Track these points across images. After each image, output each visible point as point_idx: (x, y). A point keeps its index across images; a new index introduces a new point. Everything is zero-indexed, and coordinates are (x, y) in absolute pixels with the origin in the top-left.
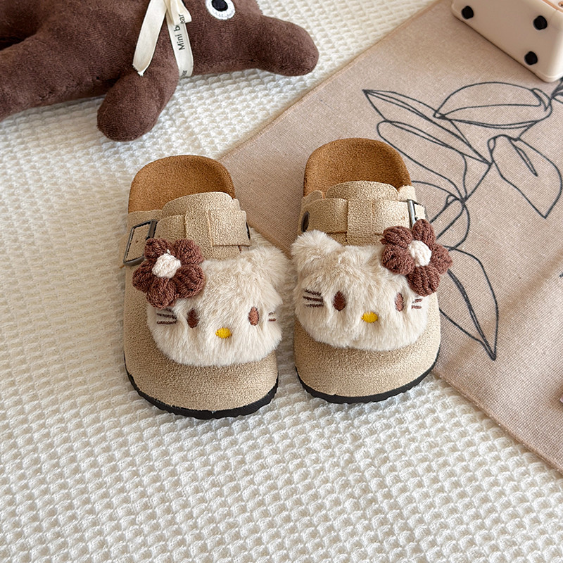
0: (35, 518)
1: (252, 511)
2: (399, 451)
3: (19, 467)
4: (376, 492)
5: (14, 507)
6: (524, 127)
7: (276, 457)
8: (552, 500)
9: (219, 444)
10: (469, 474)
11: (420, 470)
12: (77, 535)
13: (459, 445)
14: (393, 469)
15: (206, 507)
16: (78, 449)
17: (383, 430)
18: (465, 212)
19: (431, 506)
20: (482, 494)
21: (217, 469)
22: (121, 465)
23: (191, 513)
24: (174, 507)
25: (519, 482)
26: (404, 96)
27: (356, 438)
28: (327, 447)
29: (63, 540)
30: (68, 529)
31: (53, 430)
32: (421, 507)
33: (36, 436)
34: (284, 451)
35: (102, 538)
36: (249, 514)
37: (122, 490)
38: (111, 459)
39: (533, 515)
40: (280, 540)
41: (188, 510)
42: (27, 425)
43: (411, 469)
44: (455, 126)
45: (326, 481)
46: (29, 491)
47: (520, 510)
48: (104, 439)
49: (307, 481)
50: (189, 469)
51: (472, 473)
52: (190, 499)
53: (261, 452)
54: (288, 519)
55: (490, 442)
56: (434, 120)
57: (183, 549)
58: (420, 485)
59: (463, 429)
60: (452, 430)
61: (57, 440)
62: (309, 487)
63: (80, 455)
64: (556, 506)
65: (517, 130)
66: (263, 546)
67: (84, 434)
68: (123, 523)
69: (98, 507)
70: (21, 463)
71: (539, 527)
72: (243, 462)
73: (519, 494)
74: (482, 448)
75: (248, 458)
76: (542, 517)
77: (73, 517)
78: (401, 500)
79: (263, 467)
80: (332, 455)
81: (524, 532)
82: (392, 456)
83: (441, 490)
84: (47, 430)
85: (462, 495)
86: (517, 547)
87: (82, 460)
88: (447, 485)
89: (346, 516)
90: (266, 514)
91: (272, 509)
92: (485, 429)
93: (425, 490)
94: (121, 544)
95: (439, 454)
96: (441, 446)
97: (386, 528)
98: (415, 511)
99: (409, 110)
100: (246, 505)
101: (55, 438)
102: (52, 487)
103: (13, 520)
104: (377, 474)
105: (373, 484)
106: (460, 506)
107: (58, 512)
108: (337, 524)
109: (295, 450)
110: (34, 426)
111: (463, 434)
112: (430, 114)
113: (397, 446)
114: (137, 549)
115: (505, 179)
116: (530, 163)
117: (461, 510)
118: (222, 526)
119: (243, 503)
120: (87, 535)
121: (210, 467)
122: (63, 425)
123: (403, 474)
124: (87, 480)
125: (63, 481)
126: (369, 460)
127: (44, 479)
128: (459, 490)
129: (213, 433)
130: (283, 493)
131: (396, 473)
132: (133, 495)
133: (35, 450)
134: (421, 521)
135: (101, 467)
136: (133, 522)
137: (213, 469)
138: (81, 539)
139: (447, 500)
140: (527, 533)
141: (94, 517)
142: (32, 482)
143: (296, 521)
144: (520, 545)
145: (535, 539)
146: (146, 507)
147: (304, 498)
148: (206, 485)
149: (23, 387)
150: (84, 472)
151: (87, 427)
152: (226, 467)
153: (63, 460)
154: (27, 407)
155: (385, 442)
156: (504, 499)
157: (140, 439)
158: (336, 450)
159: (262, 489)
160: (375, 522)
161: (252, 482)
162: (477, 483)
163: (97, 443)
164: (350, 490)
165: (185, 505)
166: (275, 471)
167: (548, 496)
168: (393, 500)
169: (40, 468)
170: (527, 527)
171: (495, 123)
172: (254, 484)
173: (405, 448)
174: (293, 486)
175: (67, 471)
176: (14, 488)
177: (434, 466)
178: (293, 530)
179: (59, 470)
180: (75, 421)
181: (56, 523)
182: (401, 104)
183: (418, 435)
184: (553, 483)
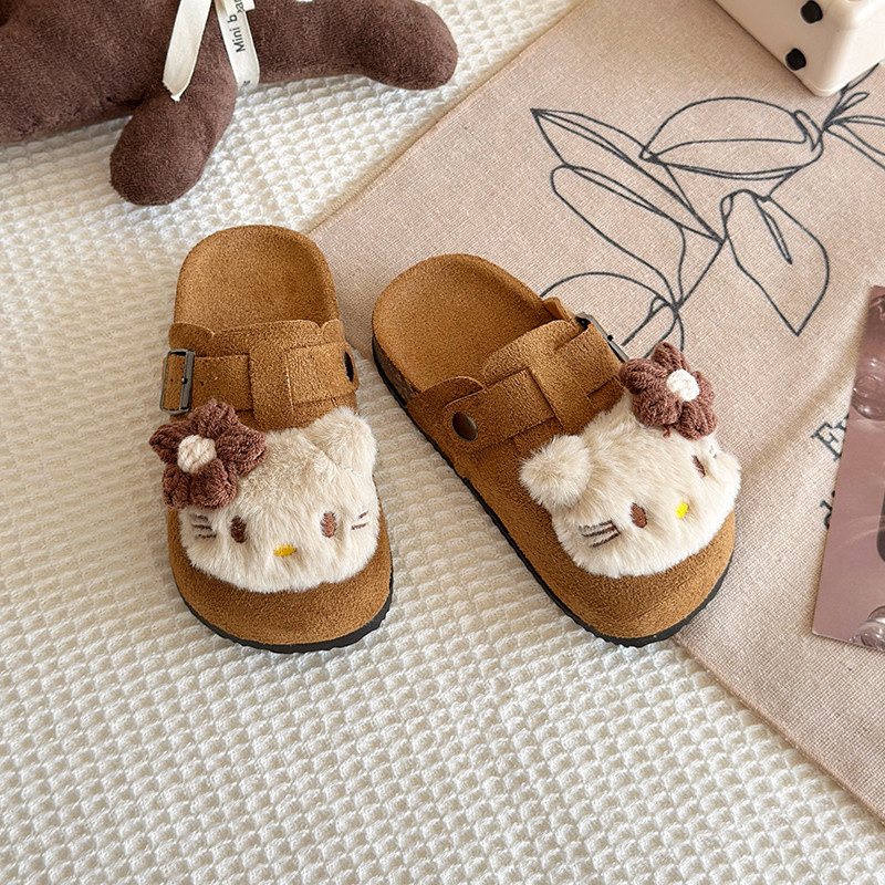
0: (48, 806)
1: (352, 794)
2: (563, 705)
3: (23, 728)
4: (527, 767)
5: (18, 790)
6: (779, 177)
7: (387, 713)
8: (774, 781)
9: (308, 693)
10: (660, 741)
11: (591, 734)
12: (108, 831)
13: (650, 696)
14: (552, 733)
15: (288, 788)
16: (107, 702)
17: (541, 675)
18: (677, 327)
19: (604, 787)
20: (677, 771)
21: (304, 731)
22: (168, 725)
23: (267, 797)
24: (243, 788)
25: (730, 752)
26: (595, 121)
27: (502, 684)
28: (461, 698)
29: (89, 837)
30: (95, 821)
31: (70, 673)
32: (590, 790)
33: (45, 682)
34: (400, 705)
35: (143, 835)
36: (348, 799)
37: (170, 763)
38: (154, 717)
39: (746, 803)
40: (391, 837)
41: (262, 793)
42: (31, 666)
43: (578, 733)
44: (672, 176)
45: (458, 750)
46: (38, 766)
47: (728, 795)
48: (143, 686)
49: (430, 751)
50: (264, 732)
51: (664, 740)
52: (267, 776)
53: (367, 705)
54: (402, 806)
55: (693, 694)
56: (641, 163)
57: (256, 850)
58: (590, 756)
59: (656, 673)
60: (640, 674)
61: (76, 688)
62: (434, 759)
63: (109, 710)
64: (779, 789)
65: (768, 182)
66: (367, 846)
67: (114, 679)
68: (173, 812)
69: (137, 788)
70: (25, 723)
71: (753, 820)
72: (341, 720)
73: (728, 771)
74: (681, 702)
75: (347, 715)
76: (757, 805)
77: (102, 804)
78: (561, 780)
79: (369, 729)
80: (468, 711)
81: (731, 827)
82: (552, 712)
83: (619, 764)
84: (60, 673)
85: (649, 772)
86: (719, 850)
87: (113, 718)
88: (628, 756)
89: (483, 802)
90: (372, 798)
91: (380, 791)
92: (687, 673)
93: (596, 763)
94: (170, 843)
95: (620, 711)
96: (623, 698)
97: (539, 820)
98: (580, 795)
99: (602, 146)
100: (344, 786)
101: (73, 686)
102: (72, 759)
103: (17, 808)
104: (530, 741)
105: (523, 756)
106: (644, 788)
107: (82, 796)
108: (471, 813)
109: (415, 703)
110: (41, 666)
111: (656, 682)
112: (633, 152)
113: (560, 698)
114: (192, 851)
115: (742, 268)
116: (783, 241)
117: (645, 794)
118: (310, 817)
119: (341, 783)
120: (122, 830)
121: (295, 729)
122: (84, 665)
123: (567, 741)
124: (120, 749)
125: (86, 749)
126: (519, 719)
127: (60, 746)
128: (645, 764)
129: (298, 676)
130: (396, 767)
131: (558, 739)
132: (185, 771)
133: (44, 703)
134: (588, 810)
135: (141, 728)
136: (186, 811)
137: (299, 731)
138: (114, 836)
139: (627, 780)
140: (735, 829)
141: (132, 803)
142: (42, 752)
143: (414, 809)
144: (724, 846)
145: (746, 838)
146: (204, 788)
147: (426, 775)
148: (289, 755)
149: (21, 607)
150: (116, 737)
151: (119, 668)
152: (318, 729)
153: (86, 719)
154: (30, 638)
155: (544, 691)
156: (707, 779)
157: (194, 686)
158: (474, 703)
159: (367, 761)
160: (524, 811)
161: (353, 751)
162: (671, 755)
163: (132, 693)
164: (491, 763)
165: (260, 786)
166: (386, 734)
167: (769, 774)
168: (550, 780)
169: (53, 730)
170: (736, 819)
171: (733, 171)
172: (357, 754)
173: (571, 701)
174: (411, 756)
175: (91, 735)
176: (17, 760)
177: (612, 728)
178: (409, 822)
179: (81, 733)
180: (100, 659)
181: (77, 813)
182: (591, 136)
183: (591, 682)
184: (777, 756)
